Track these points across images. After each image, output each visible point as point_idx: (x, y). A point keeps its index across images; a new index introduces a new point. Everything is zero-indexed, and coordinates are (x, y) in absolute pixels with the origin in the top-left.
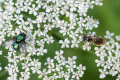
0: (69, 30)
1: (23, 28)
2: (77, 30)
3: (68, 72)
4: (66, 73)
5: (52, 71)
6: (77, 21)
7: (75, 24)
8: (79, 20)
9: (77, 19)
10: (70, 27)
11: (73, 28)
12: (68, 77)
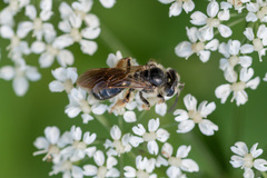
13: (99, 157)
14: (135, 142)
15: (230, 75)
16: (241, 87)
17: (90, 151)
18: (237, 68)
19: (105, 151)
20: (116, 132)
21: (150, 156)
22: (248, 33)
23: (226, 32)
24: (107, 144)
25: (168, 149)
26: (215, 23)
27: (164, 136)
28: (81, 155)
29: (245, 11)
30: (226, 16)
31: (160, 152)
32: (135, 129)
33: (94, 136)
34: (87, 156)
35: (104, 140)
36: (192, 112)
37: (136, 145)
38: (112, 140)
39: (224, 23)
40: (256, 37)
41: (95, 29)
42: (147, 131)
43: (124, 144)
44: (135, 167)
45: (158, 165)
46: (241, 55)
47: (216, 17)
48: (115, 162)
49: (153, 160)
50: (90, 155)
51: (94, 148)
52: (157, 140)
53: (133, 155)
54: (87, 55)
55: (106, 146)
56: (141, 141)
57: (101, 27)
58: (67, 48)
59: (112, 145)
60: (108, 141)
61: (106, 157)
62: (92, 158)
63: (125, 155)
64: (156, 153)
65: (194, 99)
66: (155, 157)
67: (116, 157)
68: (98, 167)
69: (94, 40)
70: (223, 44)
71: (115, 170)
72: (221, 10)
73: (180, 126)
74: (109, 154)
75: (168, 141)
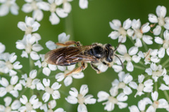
13: (14, 79)
14: (40, 87)
15: (114, 91)
16: (114, 101)
17: (13, 73)
18: (120, 91)
19: (20, 79)
20: (33, 74)
21: (41, 100)
22: (141, 78)
23: (130, 68)
24: (24, 76)
25: (53, 104)
26: (128, 59)
27: (57, 96)
28: (6, 71)
29: (148, 66)
30: (137, 60)
31: (48, 103)
32: (44, 80)
33: (21, 67)
34: (8, 73)
35: (24, 73)
36: (82, 95)
37: (38, 89)
38: (28, 76)
39: (133, 63)
40: (143, 83)
41: (65, 13)
42: (50, 87)
43: (33, 83)
44: (29, 100)
45: (41, 108)
46: (128, 86)
47: (131, 56)
48: (20, 89)
49: (41, 103)
50: (10, 75)
51: (15, 73)
52: (51, 95)
53: (33, 93)
54: (50, 23)
55: (23, 77)
56: (43, 88)
57: (69, 14)
58: (43, 11)
59: (26, 79)
60: (26, 75)
61: (18, 82)
62: (11, 77)
63: (29, 89)
64: (46, 101)
65: (87, 89)
66: (43, 103)
67: (23, 87)
68: (10, 84)
69: (60, 18)
70: (123, 72)
71: (17, 92)
72: (137, 55)
73: (69, 97)
74: (21, 82)
75: (57, 100)
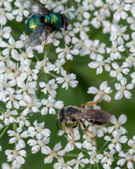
0: (108, 60)
1: (10, 55)
2: (127, 60)
3: (109, 151)
4: (105, 153)
5: (75, 147)
6: (126, 42)
7: (121, 49)
8: (131, 39)
9: (127, 37)
10: (112, 55)
11: (117, 56)
12: (110, 162)
